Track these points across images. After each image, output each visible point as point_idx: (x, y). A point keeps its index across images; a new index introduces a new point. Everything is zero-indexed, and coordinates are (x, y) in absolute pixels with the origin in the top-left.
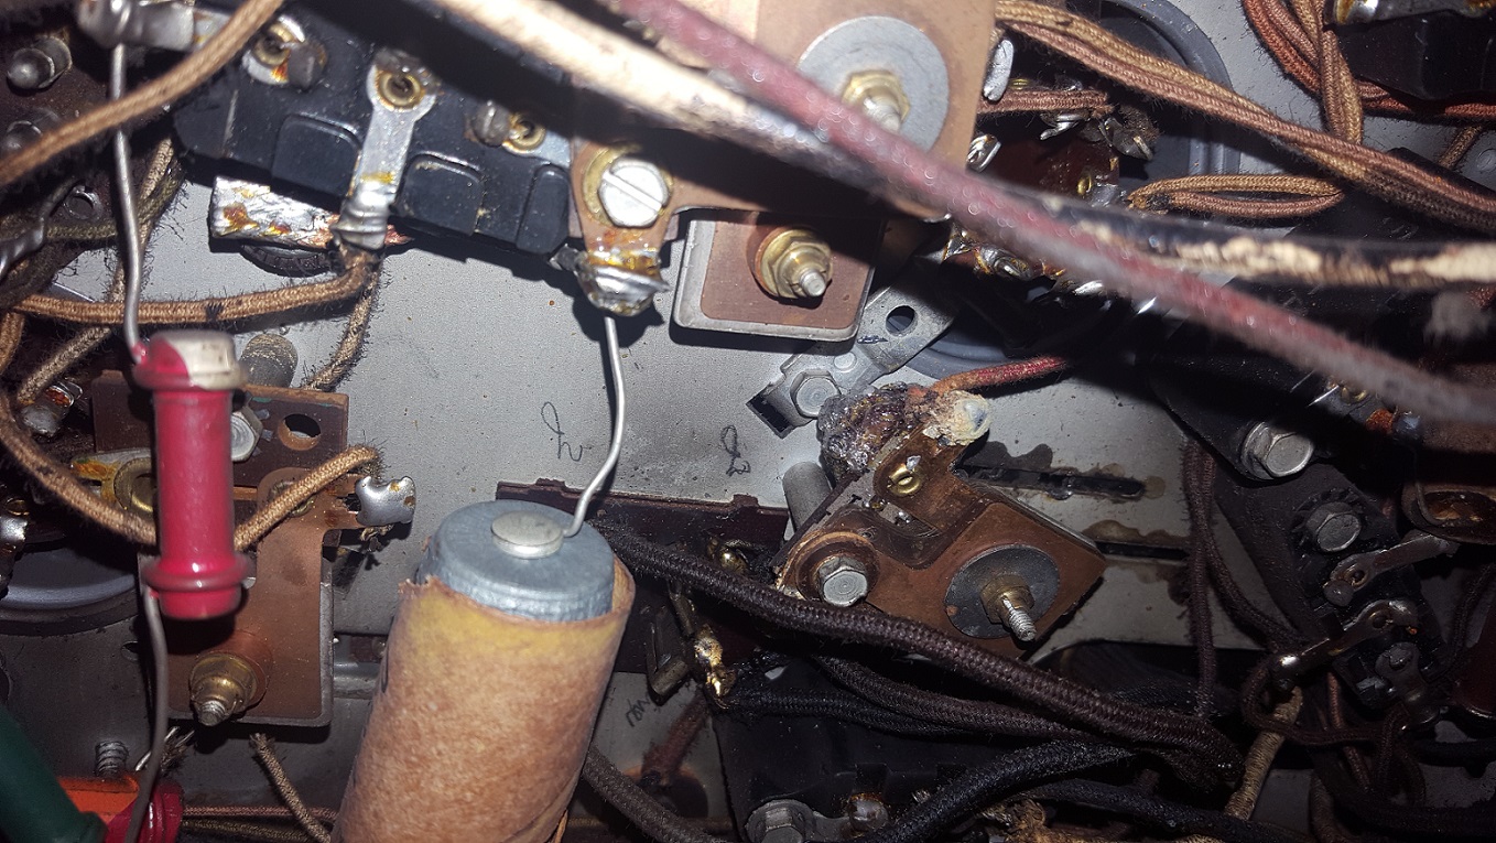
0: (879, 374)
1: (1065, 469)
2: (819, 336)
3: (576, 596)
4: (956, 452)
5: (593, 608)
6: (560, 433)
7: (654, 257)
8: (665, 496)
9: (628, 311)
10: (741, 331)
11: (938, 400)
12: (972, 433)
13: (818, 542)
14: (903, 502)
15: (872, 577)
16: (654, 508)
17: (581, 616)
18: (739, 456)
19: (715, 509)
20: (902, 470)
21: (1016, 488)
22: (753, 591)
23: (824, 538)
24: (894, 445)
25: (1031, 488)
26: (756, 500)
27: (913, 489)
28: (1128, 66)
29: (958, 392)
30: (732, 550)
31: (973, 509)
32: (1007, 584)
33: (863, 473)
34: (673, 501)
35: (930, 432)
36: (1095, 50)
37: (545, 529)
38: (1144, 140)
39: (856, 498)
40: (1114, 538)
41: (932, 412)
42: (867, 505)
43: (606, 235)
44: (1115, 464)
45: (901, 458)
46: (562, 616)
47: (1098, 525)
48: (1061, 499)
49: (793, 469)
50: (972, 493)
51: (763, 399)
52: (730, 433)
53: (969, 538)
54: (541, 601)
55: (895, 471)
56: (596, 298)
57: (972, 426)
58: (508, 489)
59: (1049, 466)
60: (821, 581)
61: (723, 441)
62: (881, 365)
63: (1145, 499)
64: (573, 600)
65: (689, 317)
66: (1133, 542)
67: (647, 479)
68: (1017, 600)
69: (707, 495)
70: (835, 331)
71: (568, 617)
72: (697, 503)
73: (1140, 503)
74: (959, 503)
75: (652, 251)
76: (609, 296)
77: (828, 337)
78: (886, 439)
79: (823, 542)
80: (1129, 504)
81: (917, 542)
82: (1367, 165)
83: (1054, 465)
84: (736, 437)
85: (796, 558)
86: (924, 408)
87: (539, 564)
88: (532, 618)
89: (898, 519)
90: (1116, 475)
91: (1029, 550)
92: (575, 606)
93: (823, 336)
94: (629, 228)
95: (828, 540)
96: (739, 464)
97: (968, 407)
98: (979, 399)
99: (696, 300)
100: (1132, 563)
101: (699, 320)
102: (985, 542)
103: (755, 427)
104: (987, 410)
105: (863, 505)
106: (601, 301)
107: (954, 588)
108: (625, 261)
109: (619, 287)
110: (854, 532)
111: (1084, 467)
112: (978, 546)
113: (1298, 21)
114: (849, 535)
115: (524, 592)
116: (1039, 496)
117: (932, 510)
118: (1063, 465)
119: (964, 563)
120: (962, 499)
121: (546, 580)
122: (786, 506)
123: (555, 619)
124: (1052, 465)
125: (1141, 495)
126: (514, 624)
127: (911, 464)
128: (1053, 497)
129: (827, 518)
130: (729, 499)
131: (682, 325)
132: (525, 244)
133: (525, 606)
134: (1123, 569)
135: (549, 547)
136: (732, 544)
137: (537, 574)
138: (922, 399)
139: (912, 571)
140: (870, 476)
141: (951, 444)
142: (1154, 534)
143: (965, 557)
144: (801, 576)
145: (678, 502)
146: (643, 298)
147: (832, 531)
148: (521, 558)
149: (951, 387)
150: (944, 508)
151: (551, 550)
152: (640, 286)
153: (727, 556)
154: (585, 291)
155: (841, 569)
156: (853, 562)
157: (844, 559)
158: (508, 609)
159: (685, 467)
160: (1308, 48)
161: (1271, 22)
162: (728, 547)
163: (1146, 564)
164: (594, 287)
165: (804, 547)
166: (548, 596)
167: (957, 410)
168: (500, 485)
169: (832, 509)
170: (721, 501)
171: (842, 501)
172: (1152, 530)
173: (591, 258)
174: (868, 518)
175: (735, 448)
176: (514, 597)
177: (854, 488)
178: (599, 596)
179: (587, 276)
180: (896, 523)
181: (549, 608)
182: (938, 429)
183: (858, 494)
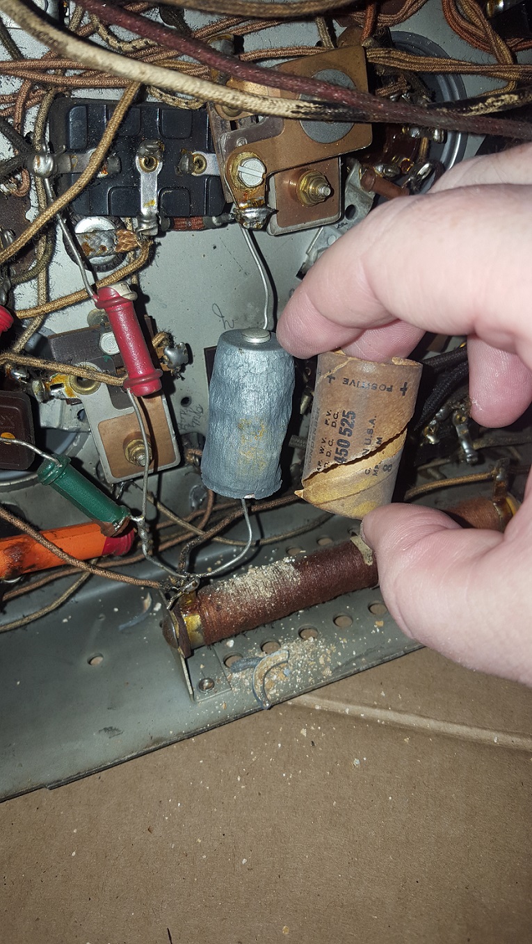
2: (326, 222)
6: (223, 317)
9: (259, 226)
10: (296, 230)
28: (415, 63)
36: (400, 61)
38: (427, 96)
51: (302, 271)
65: (274, 230)
70: (332, 218)
75: (262, 197)
76: (251, 222)
77: (330, 221)
82: (519, 72)
93: (328, 221)
99: (275, 221)
101: (279, 230)
113: (473, 24)
131: (272, 235)
146: (265, 218)
160: (481, 34)
161: (461, 28)
168: (205, 349)
173: (240, 208)
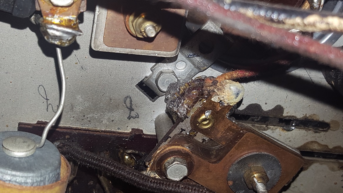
0: (197, 72)
1: (290, 117)
2: (161, 55)
3: (39, 175)
4: (228, 109)
5: (48, 181)
6: (47, 99)
7: (74, 19)
8: (98, 129)
9: (63, 44)
10: (123, 53)
11: (218, 84)
12: (235, 100)
13: (165, 150)
14: (205, 131)
15: (190, 167)
16: (93, 135)
17: (42, 184)
18: (133, 110)
19: (121, 135)
20: (203, 117)
21: (267, 125)
22: (130, 173)
23: (168, 149)
24: (198, 105)
25: (275, 126)
26: (142, 131)
27: (208, 126)
29: (227, 81)
30: (129, 154)
31: (238, 135)
32: (255, 171)
33: (185, 119)
34: (102, 131)
35: (215, 99)
37: (27, 144)
39: (182, 130)
40: (316, 150)
41: (215, 90)
42: (188, 134)
43: (51, 10)
44: (314, 114)
45: (202, 111)
46: (32, 184)
47: (308, 143)
48: (289, 131)
49: (159, 116)
50: (237, 128)
51: (144, 83)
52: (128, 99)
53: (237, 149)
54: (22, 177)
55: (200, 117)
56: (48, 39)
57: (234, 96)
58: (23, 126)
59: (282, 115)
60: (166, 169)
61: (125, 103)
62: (198, 68)
63: (329, 131)
64: (38, 177)
65: (98, 46)
66: (325, 151)
67: (89, 121)
68: (260, 178)
69: (119, 129)
70: (168, 52)
71: (36, 184)
72: (114, 132)
73: (328, 133)
74: (231, 133)
75: (73, 17)
76: (53, 37)
77: (165, 55)
78: (195, 103)
79: (167, 151)
80: (322, 133)
81: (213, 150)
83: (285, 114)
84: (131, 101)
85: (155, 158)
86: (212, 88)
87: (23, 160)
88: (18, 185)
89: (204, 140)
90: (315, 119)
91: (266, 154)
92: (39, 179)
93: (163, 54)
94: (62, 7)
95: (169, 150)
96: (133, 114)
97: (232, 88)
98: (237, 84)
99: (101, 38)
100: (326, 161)
101: (104, 48)
102: (244, 151)
103: (140, 97)
104: (241, 89)
105: (186, 134)
106: (50, 40)
107: (231, 172)
108: (61, 21)
109: (58, 34)
110: (183, 146)
111: (299, 115)
112: (241, 152)
114: (179, 147)
115: (14, 173)
116: (278, 129)
117: (219, 136)
118: (289, 114)
119: (235, 161)
120: (233, 131)
121: (25, 168)
122: (155, 134)
123: (29, 185)
124: (284, 115)
125: (329, 129)
126: (9, 187)
127: (207, 114)
128: (285, 130)
129: (169, 139)
130: (129, 131)
131: (95, 50)
132: (16, 13)
133: (14, 179)
134: (321, 164)
135: (28, 152)
136: (129, 151)
137: (21, 165)
138: (211, 84)
139: (211, 164)
140: (188, 120)
141: (226, 105)
142: (335, 148)
143: (236, 158)
144: (157, 167)
145: (105, 132)
146: (70, 38)
147: (171, 145)
148: (15, 157)
149: (225, 78)
150: (225, 135)
151: (29, 154)
152: (67, 33)
153: (127, 157)
154: (43, 35)
155: (175, 163)
156: (181, 160)
157: (177, 159)
158: (7, 181)
159: (108, 115)
162: (127, 153)
163: (333, 162)
164: (47, 33)
165: (159, 153)
166: (26, 174)
167: (227, 89)
168: (19, 124)
169: (172, 135)
170: (126, 132)
171: (176, 131)
172: (335, 146)
173: (45, 20)
174: (189, 139)
175: (131, 106)
176: (9, 175)
177: (181, 125)
178: (51, 175)
179: (43, 29)
180: (203, 142)
181: (26, 180)
182: (219, 98)
183: (183, 128)
